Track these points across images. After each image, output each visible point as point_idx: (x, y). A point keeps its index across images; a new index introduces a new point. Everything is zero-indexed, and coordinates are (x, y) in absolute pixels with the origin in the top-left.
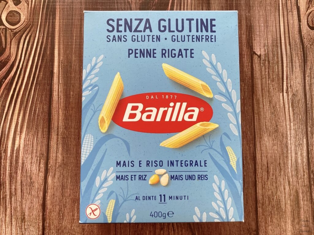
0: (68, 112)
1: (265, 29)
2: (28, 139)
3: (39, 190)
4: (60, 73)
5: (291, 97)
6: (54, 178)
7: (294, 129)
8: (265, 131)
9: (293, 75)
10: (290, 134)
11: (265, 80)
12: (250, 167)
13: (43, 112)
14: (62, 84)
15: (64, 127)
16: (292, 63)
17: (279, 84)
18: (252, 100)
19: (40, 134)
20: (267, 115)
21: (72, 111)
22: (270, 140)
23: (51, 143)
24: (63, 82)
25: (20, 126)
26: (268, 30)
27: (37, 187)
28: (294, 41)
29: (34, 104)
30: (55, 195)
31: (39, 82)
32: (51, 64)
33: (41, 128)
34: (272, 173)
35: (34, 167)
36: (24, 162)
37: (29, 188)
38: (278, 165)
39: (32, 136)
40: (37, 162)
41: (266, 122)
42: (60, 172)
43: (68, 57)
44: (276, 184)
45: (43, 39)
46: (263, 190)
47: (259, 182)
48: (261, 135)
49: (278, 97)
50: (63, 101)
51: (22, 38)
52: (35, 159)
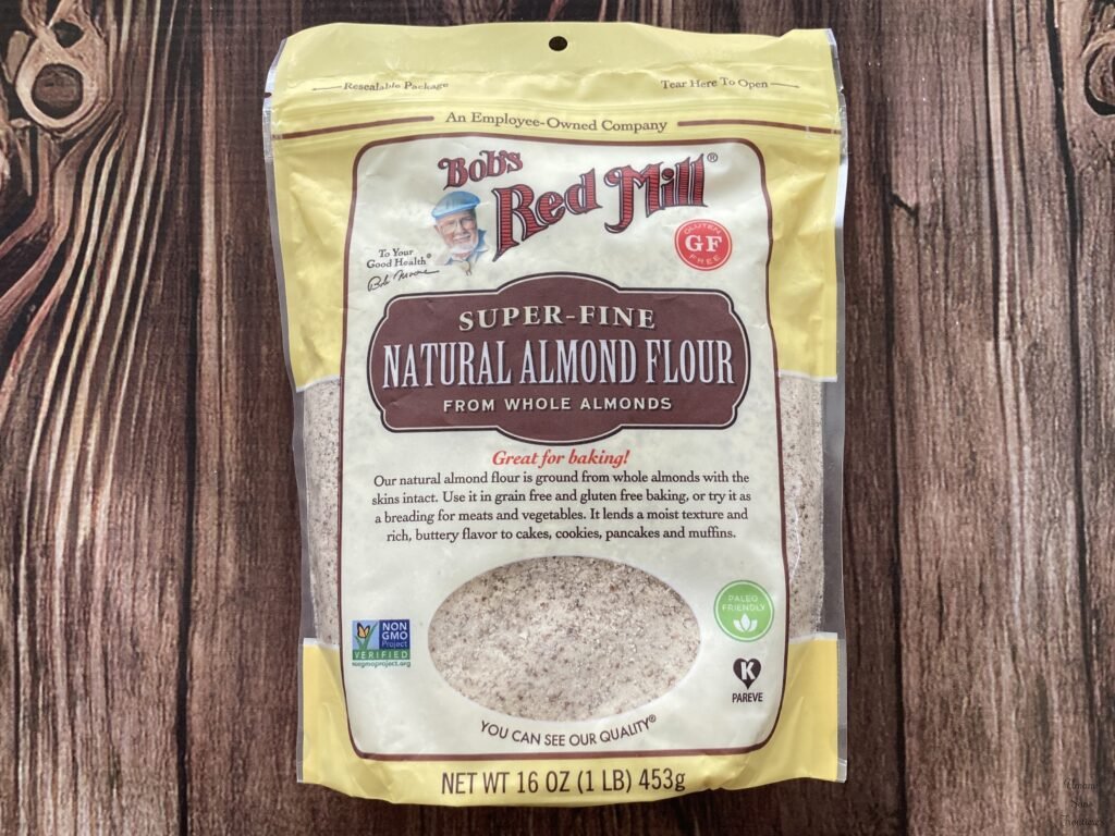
0: (255, 414)
1: (933, 114)
2: (120, 509)
3: (163, 680)
4: (224, 282)
5: (1026, 354)
6: (211, 642)
7: (1033, 467)
8: (932, 473)
9: (1032, 277)
10: (1021, 484)
11: (934, 296)
12: (877, 597)
13: (169, 416)
14: (230, 321)
15: (240, 468)
16: (1029, 233)
17: (982, 308)
18: (888, 367)
19: (159, 492)
20: (940, 417)
21: (267, 410)
22: (950, 503)
23: (200, 522)
24: (235, 313)
25: (93, 465)
26: (945, 117)
27: (155, 670)
28: (1039, 153)
29: (137, 387)
30: (216, 698)
31: (151, 313)
32: (190, 248)
33: (163, 470)
34: (956, 617)
35: (142, 605)
36: (111, 589)
37: (131, 676)
38: (977, 593)
39: (134, 497)
40: (153, 587)
41: (934, 444)
42: (231, 618)
43: (250, 226)
44: (968, 655)
45: (161, 163)
46: (922, 675)
47: (911, 649)
48: (917, 488)
49: (980, 355)
50: (237, 379)
51: (91, 160)
52: (144, 579)
